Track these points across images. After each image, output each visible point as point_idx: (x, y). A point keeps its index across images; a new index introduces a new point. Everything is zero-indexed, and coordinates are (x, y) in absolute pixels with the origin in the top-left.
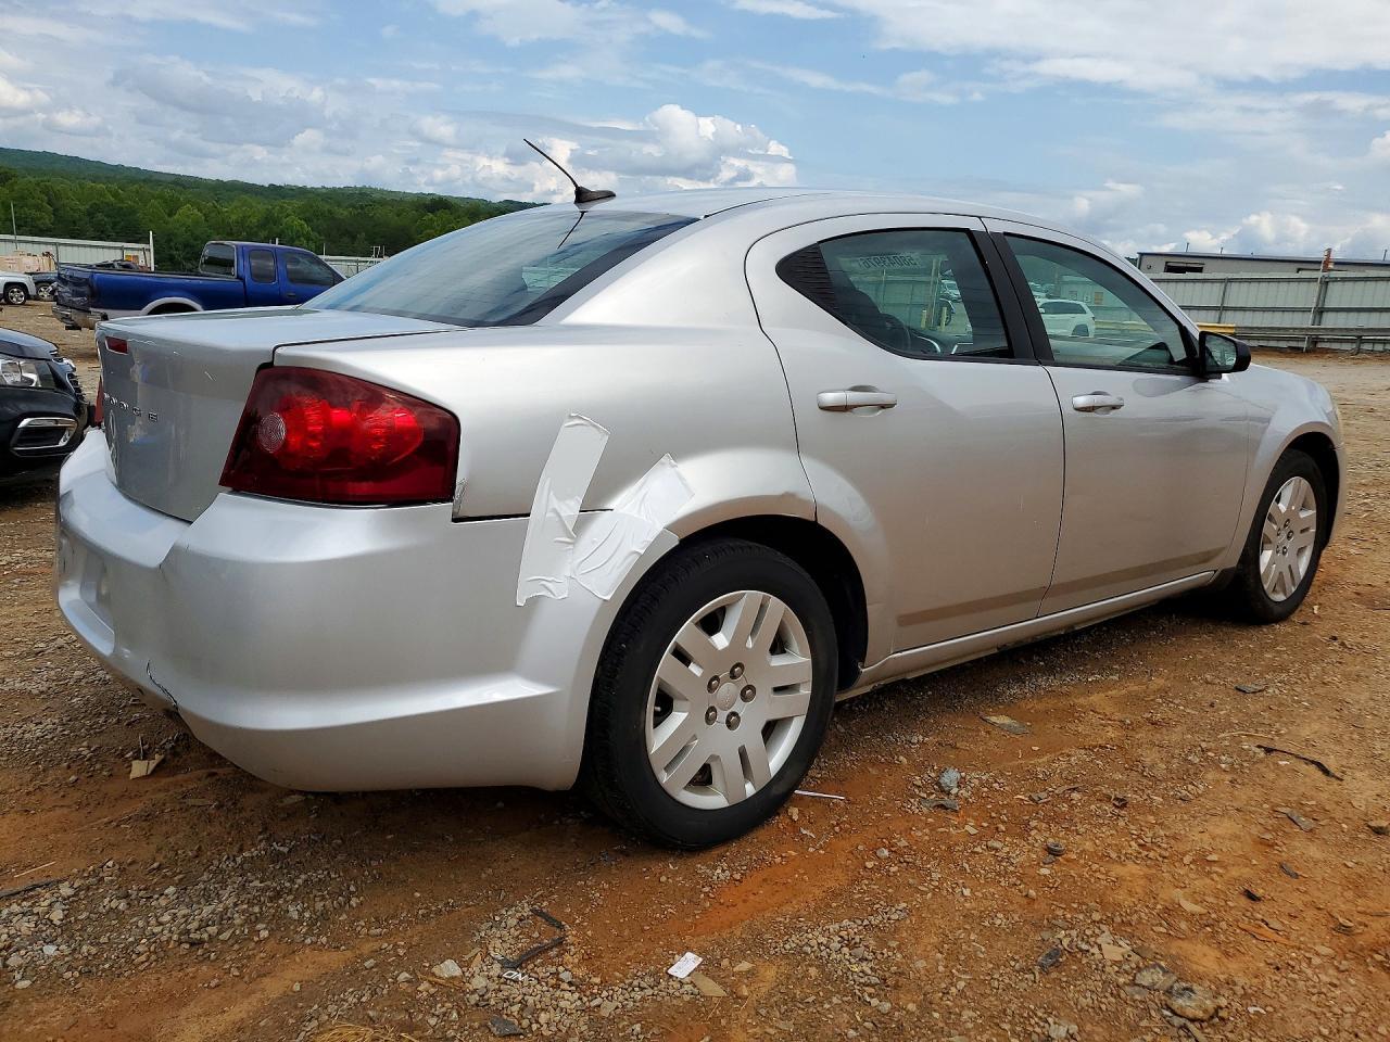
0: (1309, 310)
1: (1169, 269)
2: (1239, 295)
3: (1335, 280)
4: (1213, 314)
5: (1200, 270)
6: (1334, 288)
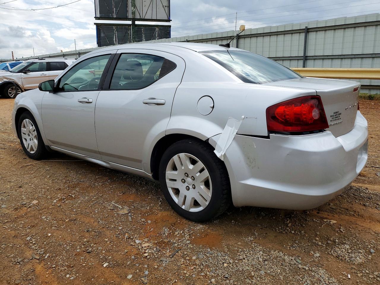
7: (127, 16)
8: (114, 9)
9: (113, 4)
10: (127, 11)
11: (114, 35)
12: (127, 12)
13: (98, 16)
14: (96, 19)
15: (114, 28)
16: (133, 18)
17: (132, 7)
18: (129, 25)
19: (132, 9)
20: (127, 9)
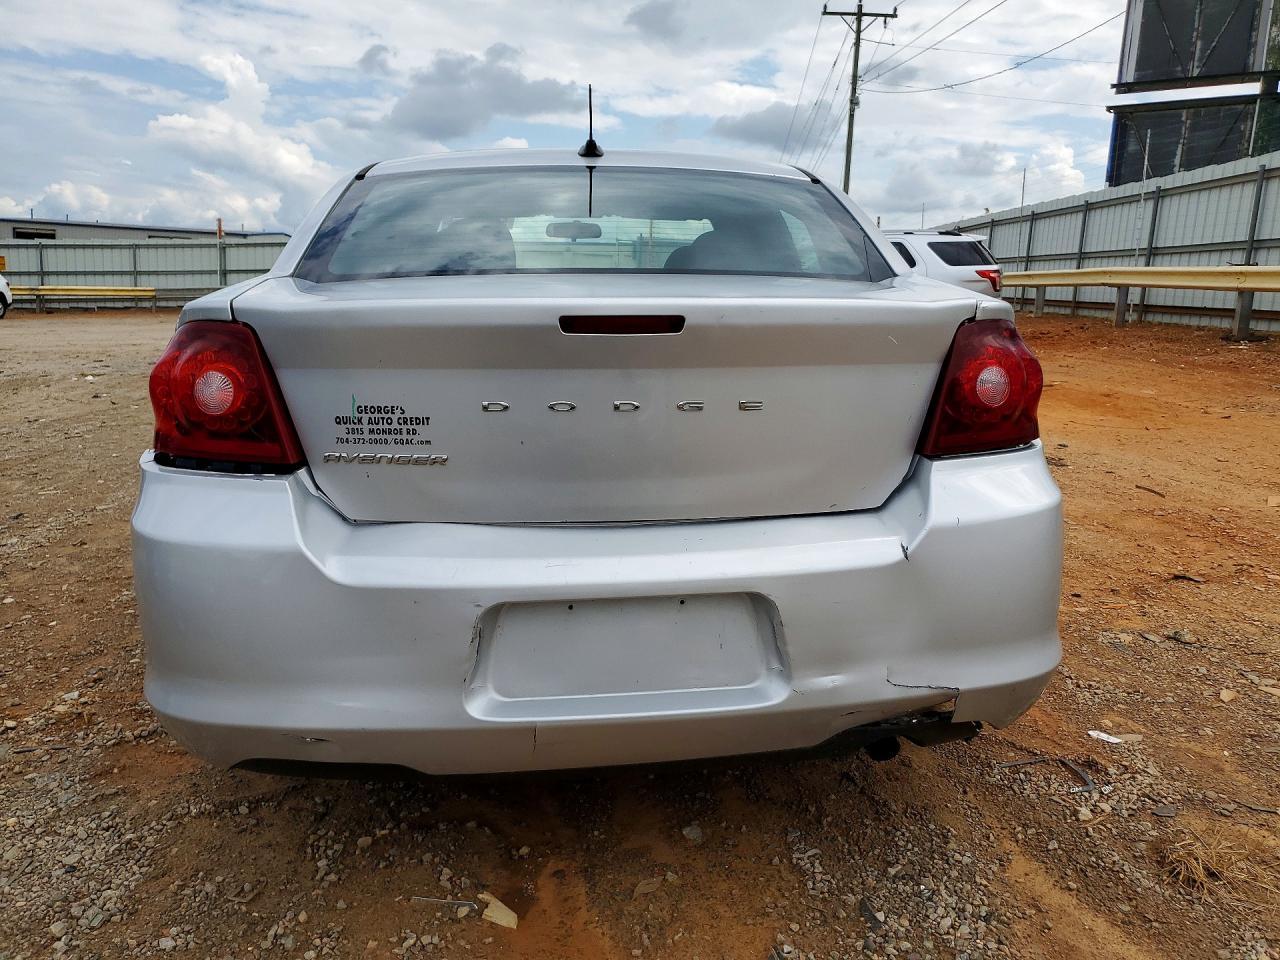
0: (215, 272)
1: (18, 235)
2: (149, 260)
3: (231, 246)
4: (127, 279)
5: (52, 237)
6: (231, 253)
7: (1246, 65)
8: (1199, 43)
9: (1196, 26)
10: (1250, 45)
11: (1178, 143)
12: (1249, 49)
13: (1130, 78)
14: (1118, 92)
15: (1184, 119)
16: (1270, 68)
17: (1274, 29)
18: (1249, 100)
19: (1273, 35)
20: (1251, 36)
